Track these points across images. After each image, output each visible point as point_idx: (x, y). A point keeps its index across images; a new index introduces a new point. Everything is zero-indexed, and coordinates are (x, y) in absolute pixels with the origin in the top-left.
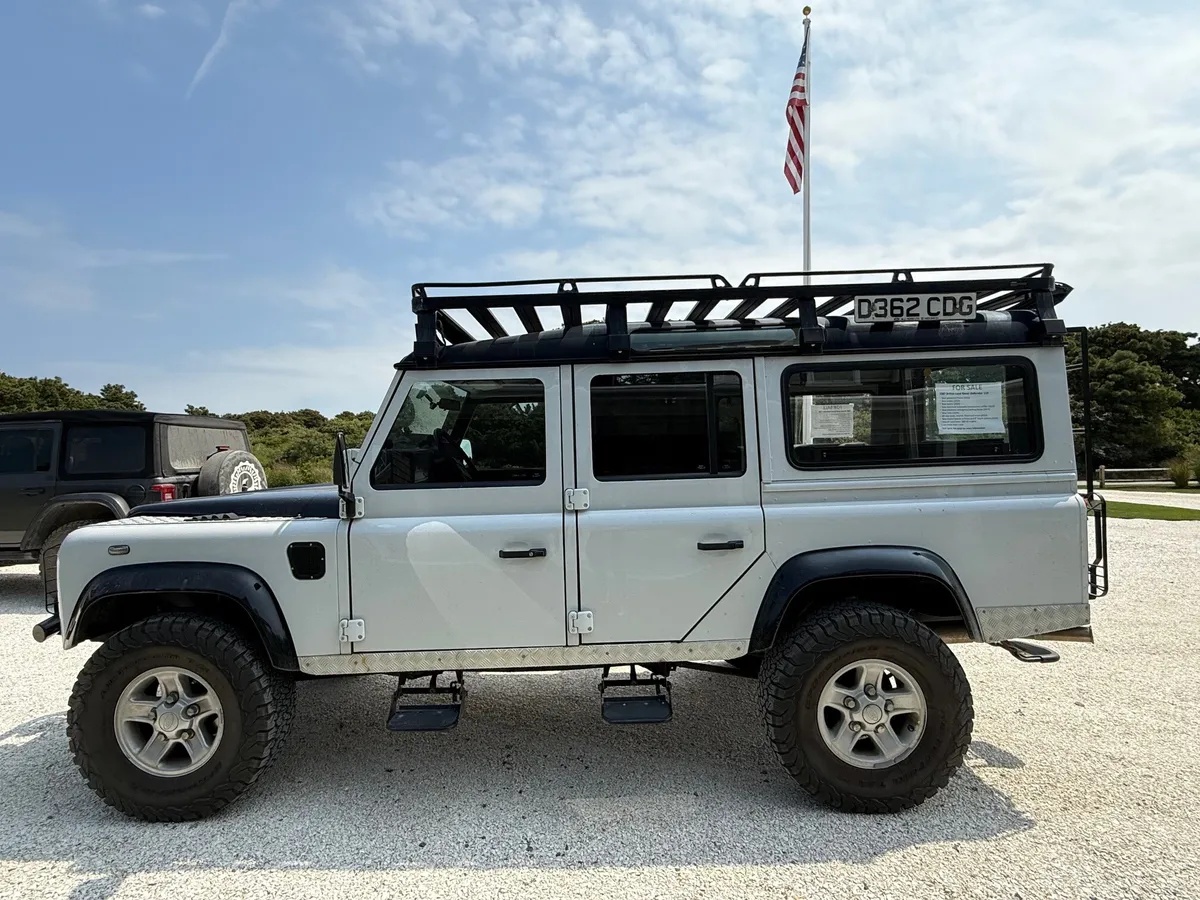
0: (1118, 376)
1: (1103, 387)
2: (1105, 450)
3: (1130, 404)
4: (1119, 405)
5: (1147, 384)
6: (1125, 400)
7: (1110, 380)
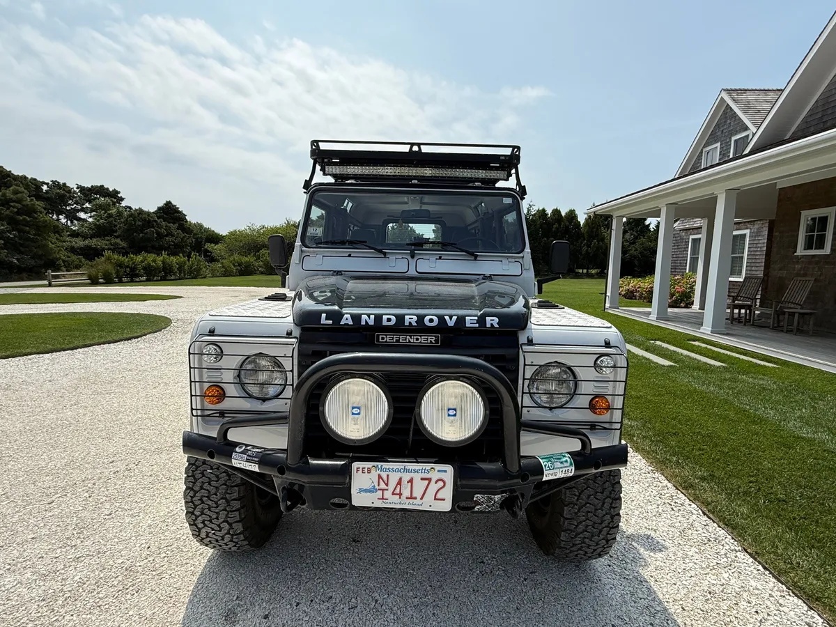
0: (19, 206)
1: (8, 212)
2: (17, 259)
3: (30, 227)
4: (22, 227)
5: (39, 214)
6: (26, 224)
7: (14, 207)
